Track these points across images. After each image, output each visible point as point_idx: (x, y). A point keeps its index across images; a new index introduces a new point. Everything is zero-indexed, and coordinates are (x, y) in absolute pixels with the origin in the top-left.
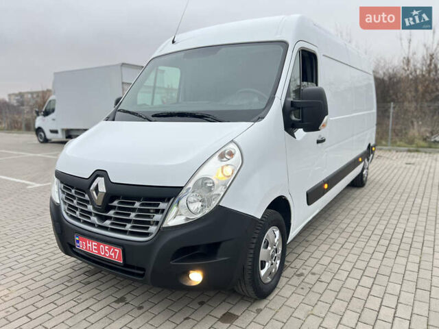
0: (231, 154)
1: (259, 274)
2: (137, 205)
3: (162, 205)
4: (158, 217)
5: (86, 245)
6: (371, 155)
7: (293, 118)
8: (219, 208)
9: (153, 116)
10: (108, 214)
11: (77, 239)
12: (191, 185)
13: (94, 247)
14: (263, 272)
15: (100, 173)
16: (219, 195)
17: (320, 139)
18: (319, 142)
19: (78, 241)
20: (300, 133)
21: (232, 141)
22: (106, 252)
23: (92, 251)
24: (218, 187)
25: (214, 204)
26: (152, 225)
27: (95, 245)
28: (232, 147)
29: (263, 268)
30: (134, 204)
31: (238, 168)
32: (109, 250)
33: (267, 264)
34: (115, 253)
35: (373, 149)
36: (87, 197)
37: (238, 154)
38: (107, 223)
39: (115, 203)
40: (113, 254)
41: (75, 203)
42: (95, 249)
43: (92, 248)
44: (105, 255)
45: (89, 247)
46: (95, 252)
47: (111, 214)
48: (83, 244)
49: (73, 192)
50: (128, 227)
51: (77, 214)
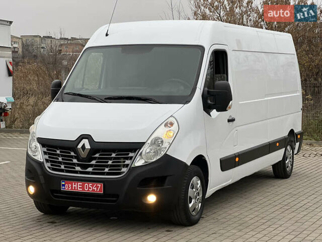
0: (172, 124)
1: (188, 206)
2: (114, 155)
3: (131, 155)
4: (127, 162)
5: (72, 186)
6: (298, 144)
7: (209, 102)
8: (166, 155)
9: (105, 99)
10: (91, 163)
11: (63, 183)
12: (149, 141)
13: (79, 186)
14: (190, 205)
15: (84, 136)
16: (166, 148)
17: (231, 118)
18: (229, 121)
19: (64, 185)
20: (214, 113)
21: (171, 116)
22: (89, 188)
23: (77, 190)
24: (165, 143)
25: (163, 153)
26: (124, 167)
27: (80, 185)
28: (172, 119)
29: (190, 202)
30: (111, 154)
31: (176, 132)
32: (92, 186)
33: (193, 200)
34: (97, 187)
35: (299, 137)
36: (72, 154)
37: (176, 124)
38: (90, 169)
39: (97, 155)
40: (95, 189)
41: (60, 159)
42: (80, 188)
43: (77, 187)
44: (88, 190)
45: (75, 187)
46: (80, 190)
47: (94, 162)
48: (69, 186)
49: (58, 152)
50: (107, 170)
51: (63, 167)
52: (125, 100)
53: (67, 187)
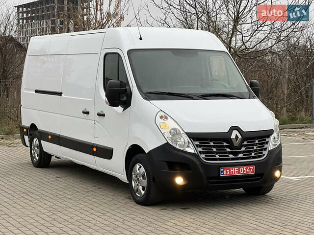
2: (257, 142)
3: (267, 140)
4: (266, 146)
5: (230, 172)
10: (242, 150)
11: (222, 170)
13: (236, 171)
15: (233, 128)
19: (222, 172)
22: (245, 171)
23: (234, 174)
30: (255, 141)
32: (246, 169)
34: (250, 169)
36: (225, 144)
38: (241, 155)
39: (245, 143)
40: (249, 171)
41: (215, 150)
42: (236, 172)
43: (234, 171)
44: (243, 173)
45: (232, 172)
46: (237, 174)
47: (243, 149)
48: (227, 172)
49: (212, 144)
50: (253, 154)
51: (217, 156)
52: (213, 97)
53: (225, 173)
